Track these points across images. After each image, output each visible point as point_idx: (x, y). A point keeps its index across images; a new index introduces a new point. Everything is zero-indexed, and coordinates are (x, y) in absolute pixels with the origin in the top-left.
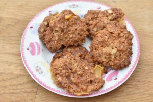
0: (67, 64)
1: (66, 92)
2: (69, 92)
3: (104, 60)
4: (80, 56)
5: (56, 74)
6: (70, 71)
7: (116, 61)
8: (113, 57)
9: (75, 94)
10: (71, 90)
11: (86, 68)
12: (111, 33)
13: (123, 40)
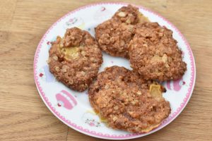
0: (115, 96)
1: (131, 134)
2: (135, 132)
3: (159, 74)
5: (109, 115)
6: (123, 104)
7: (173, 69)
8: (167, 66)
9: (143, 131)
10: (137, 129)
11: (139, 93)
12: (147, 38)
13: (166, 41)
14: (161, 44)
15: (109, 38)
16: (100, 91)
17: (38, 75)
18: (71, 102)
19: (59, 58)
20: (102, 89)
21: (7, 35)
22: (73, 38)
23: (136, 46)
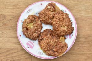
0: (48, 43)
4: (50, 35)
5: (46, 51)
6: (51, 46)
7: (69, 31)
8: (67, 31)
10: (56, 55)
11: (57, 41)
12: (59, 19)
13: (66, 20)
14: (64, 22)
15: (44, 18)
16: (43, 41)
17: (19, 36)
18: (32, 45)
19: (26, 28)
20: (43, 40)
21: (4, 16)
22: (31, 20)
23: (55, 22)
